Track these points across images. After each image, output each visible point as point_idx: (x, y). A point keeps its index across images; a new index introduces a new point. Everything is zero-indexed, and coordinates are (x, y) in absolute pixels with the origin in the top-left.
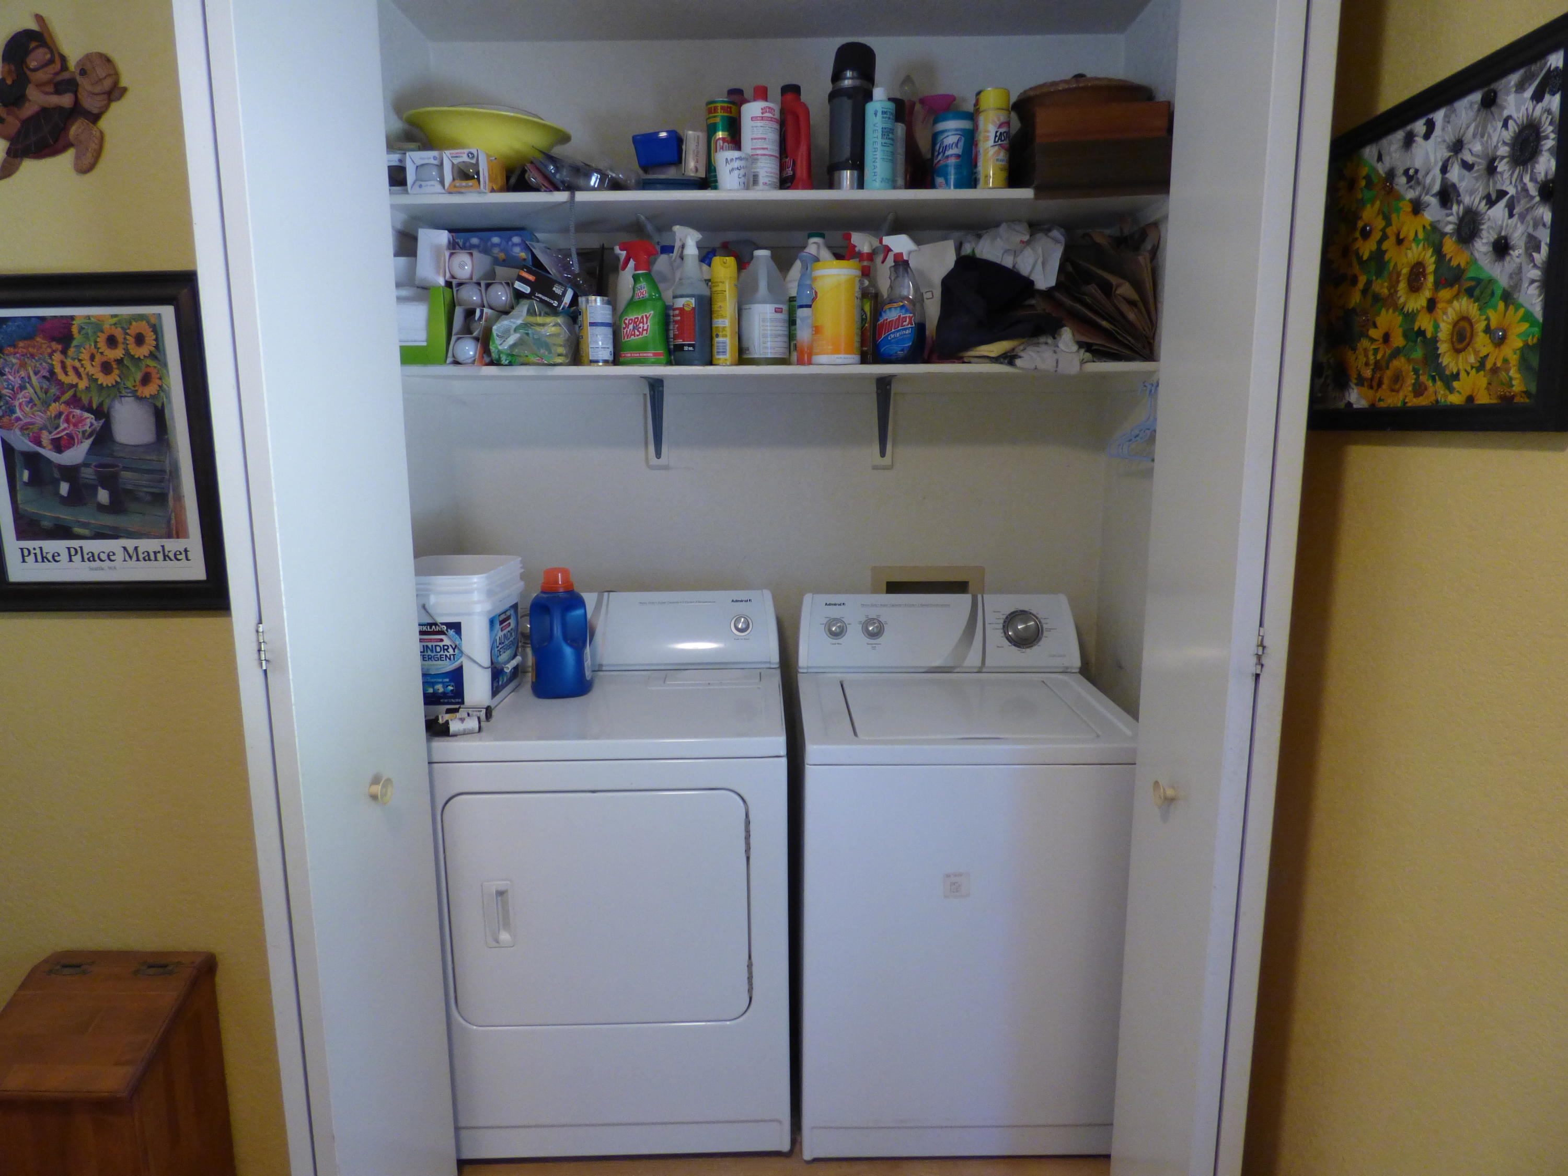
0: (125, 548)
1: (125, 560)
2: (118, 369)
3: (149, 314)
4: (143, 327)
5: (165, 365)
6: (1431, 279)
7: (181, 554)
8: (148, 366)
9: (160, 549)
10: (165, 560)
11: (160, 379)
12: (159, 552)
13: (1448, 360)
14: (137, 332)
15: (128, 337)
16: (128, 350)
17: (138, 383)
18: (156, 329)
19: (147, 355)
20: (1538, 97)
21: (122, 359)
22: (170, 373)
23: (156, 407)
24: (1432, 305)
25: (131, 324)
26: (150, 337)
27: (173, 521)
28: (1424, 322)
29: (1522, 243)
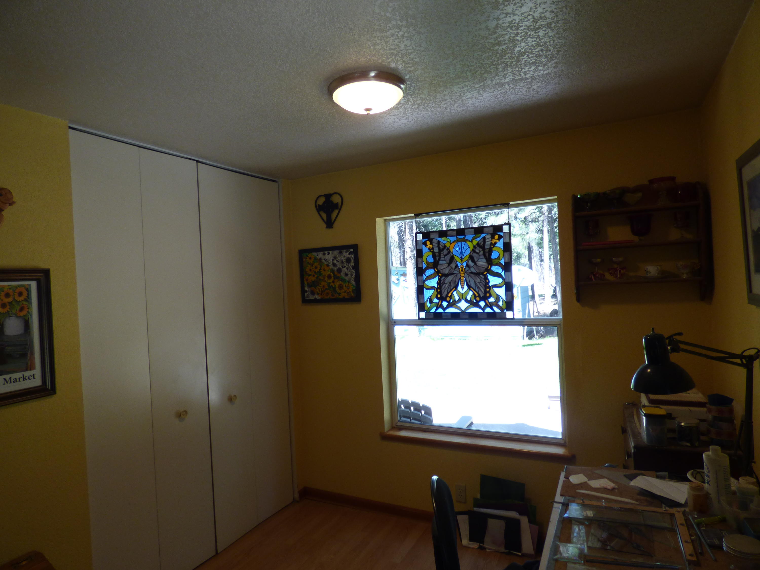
0: (5, 379)
1: (4, 384)
2: (9, 306)
3: (26, 285)
4: (23, 290)
5: (31, 303)
6: (333, 278)
7: (31, 376)
8: (23, 304)
9: (22, 376)
10: (24, 380)
11: (28, 308)
12: (21, 378)
13: (338, 291)
14: (20, 291)
15: (15, 293)
16: (15, 298)
17: (18, 311)
18: (28, 290)
19: (23, 300)
20: (349, 254)
21: (11, 302)
22: (33, 306)
23: (25, 320)
24: (333, 282)
25: (17, 288)
26: (25, 294)
27: (29, 364)
28: (332, 284)
29: (350, 274)
